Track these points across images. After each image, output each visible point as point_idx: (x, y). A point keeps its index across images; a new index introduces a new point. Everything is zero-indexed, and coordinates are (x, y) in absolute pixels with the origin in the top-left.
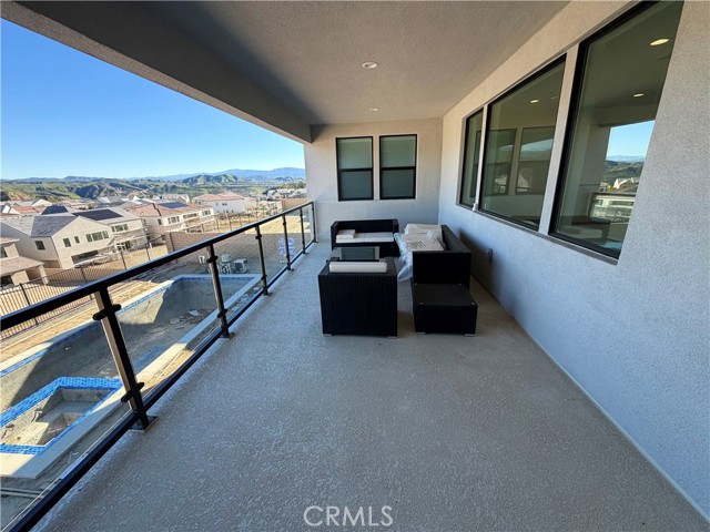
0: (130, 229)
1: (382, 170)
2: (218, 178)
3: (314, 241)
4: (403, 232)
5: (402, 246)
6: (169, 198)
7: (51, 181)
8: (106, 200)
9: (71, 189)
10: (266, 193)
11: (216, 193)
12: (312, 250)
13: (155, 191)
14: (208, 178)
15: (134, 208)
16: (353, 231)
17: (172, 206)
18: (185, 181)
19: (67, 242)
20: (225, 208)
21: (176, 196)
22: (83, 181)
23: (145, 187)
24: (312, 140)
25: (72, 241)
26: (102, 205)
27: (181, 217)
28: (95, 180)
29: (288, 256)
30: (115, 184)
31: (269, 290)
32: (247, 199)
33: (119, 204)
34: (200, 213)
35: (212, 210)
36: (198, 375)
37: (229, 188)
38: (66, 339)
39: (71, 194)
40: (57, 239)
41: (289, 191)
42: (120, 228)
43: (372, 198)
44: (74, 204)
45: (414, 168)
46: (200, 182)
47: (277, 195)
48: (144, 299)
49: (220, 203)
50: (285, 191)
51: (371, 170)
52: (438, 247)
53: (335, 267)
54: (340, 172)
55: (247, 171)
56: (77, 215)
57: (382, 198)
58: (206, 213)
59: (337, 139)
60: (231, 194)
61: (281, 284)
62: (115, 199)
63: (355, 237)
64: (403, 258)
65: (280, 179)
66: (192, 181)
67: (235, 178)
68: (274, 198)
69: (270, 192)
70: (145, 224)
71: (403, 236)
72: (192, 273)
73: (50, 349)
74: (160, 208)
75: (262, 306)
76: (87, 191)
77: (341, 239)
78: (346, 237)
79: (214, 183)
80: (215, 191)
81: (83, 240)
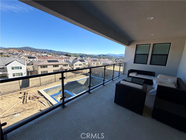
0: (86, 64)
1: (152, 55)
2: (105, 56)
3: (123, 74)
4: (157, 77)
5: (154, 82)
6: (94, 59)
7: (77, 54)
8: (84, 58)
9: (79, 56)
10: (116, 60)
11: (104, 59)
12: (122, 76)
13: (92, 57)
14: (103, 55)
15: (88, 60)
16: (136, 73)
17: (94, 61)
18: (98, 56)
19: (76, 65)
20: (105, 62)
21: (96, 59)
22: (81, 54)
23: (91, 56)
24: (128, 45)
25: (77, 65)
26: (83, 59)
27: (95, 63)
28: (83, 54)
29: (113, 76)
30: (86, 55)
31: (105, 84)
32: (111, 61)
33: (86, 59)
34: (99, 63)
35: (102, 63)
36: (78, 100)
37: (107, 58)
38: (69, 83)
39: (79, 57)
40: (75, 64)
41: (122, 60)
42: (84, 64)
43: (146, 64)
44: (79, 58)
45: (167, 55)
46: (101, 56)
47: (118, 61)
48: (83, 79)
49: (104, 61)
50: (121, 60)
51: (148, 55)
52: (173, 86)
53: (122, 82)
54: (136, 55)
55: (112, 54)
56: (79, 60)
57: (150, 64)
58: (101, 63)
59: (137, 45)
60: (107, 59)
61: (109, 84)
62: (85, 58)
63: (136, 75)
64: (154, 86)
65: (120, 57)
66: (100, 56)
67: (109, 56)
68: (117, 61)
69: (117, 60)
70: (89, 64)
71: (156, 78)
72: (94, 76)
73: (67, 84)
74: (92, 61)
75: (101, 88)
76: (81, 56)
77: (131, 75)
78: (133, 75)
79: (104, 57)
80: (104, 58)
81: (78, 65)
